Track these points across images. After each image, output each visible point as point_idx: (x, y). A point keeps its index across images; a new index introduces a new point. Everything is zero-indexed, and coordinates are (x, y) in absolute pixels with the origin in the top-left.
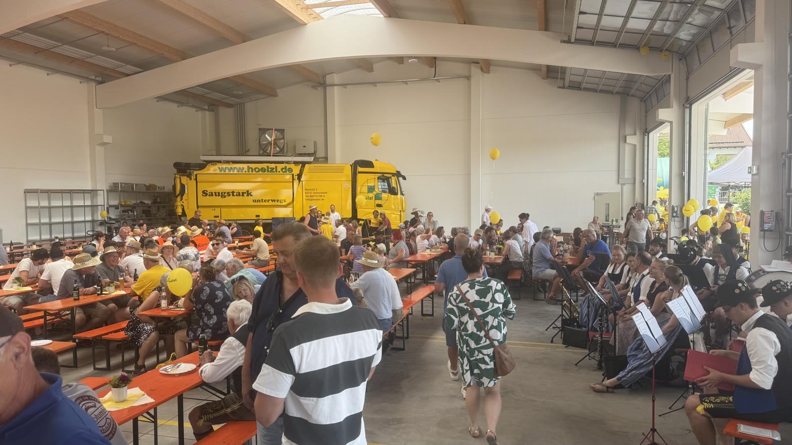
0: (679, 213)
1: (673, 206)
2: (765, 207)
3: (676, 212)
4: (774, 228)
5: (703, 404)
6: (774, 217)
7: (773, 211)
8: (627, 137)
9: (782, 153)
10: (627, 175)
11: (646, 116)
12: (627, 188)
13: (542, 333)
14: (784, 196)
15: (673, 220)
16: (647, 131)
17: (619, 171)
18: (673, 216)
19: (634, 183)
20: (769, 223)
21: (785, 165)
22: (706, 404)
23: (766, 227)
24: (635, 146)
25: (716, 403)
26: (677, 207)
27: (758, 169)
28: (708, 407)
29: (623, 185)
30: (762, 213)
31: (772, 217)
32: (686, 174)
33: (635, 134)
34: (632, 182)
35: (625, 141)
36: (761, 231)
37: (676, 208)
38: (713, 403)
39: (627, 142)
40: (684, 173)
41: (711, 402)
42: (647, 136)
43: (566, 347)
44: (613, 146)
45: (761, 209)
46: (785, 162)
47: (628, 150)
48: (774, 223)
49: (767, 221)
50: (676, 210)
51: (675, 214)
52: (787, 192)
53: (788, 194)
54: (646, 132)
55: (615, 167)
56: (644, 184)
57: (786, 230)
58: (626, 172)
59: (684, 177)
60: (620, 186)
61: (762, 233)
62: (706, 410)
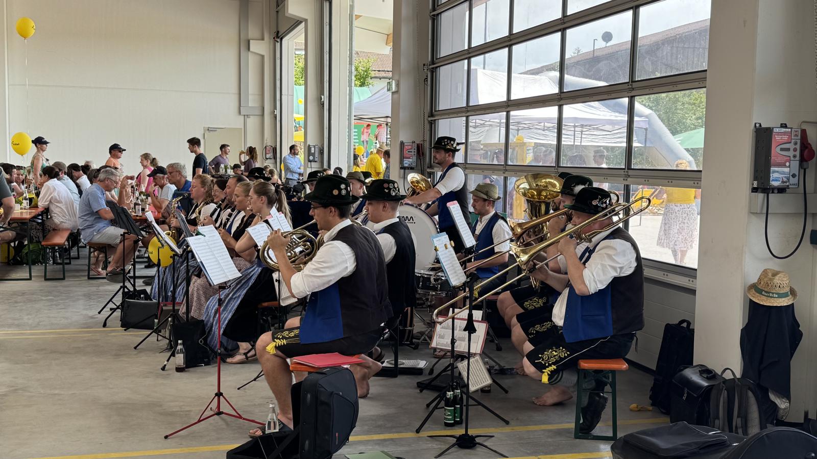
0: (317, 155)
1: (309, 146)
2: (405, 136)
3: (313, 155)
4: (415, 164)
5: (275, 341)
6: (416, 151)
7: (414, 142)
8: (251, 41)
9: (424, 65)
10: (252, 101)
11: (277, 12)
12: (253, 122)
13: (92, 317)
14: (426, 122)
15: (309, 166)
16: (279, 35)
17: (240, 94)
18: (310, 161)
19: (263, 115)
20: (410, 158)
21: (427, 81)
22: (277, 341)
23: (406, 163)
24: (263, 56)
25: (290, 337)
26: (314, 147)
27: (398, 85)
28: (280, 344)
29: (246, 116)
30: (402, 144)
31: (413, 150)
32: (325, 98)
33: (263, 39)
34: (258, 112)
35: (249, 49)
36: (401, 168)
37: (313, 149)
38: (286, 338)
39: (251, 49)
40: (323, 97)
41: (284, 338)
42: (279, 44)
43: (125, 330)
44: (229, 54)
45: (401, 139)
46: (427, 76)
47: (252, 63)
48: (415, 158)
49: (408, 156)
50: (313, 151)
51: (311, 158)
52: (429, 117)
53: (430, 119)
54: (278, 37)
55: (234, 89)
56: (275, 117)
57: (428, 167)
58: (250, 97)
59: (324, 103)
60: (243, 117)
61: (402, 171)
62: (277, 348)
